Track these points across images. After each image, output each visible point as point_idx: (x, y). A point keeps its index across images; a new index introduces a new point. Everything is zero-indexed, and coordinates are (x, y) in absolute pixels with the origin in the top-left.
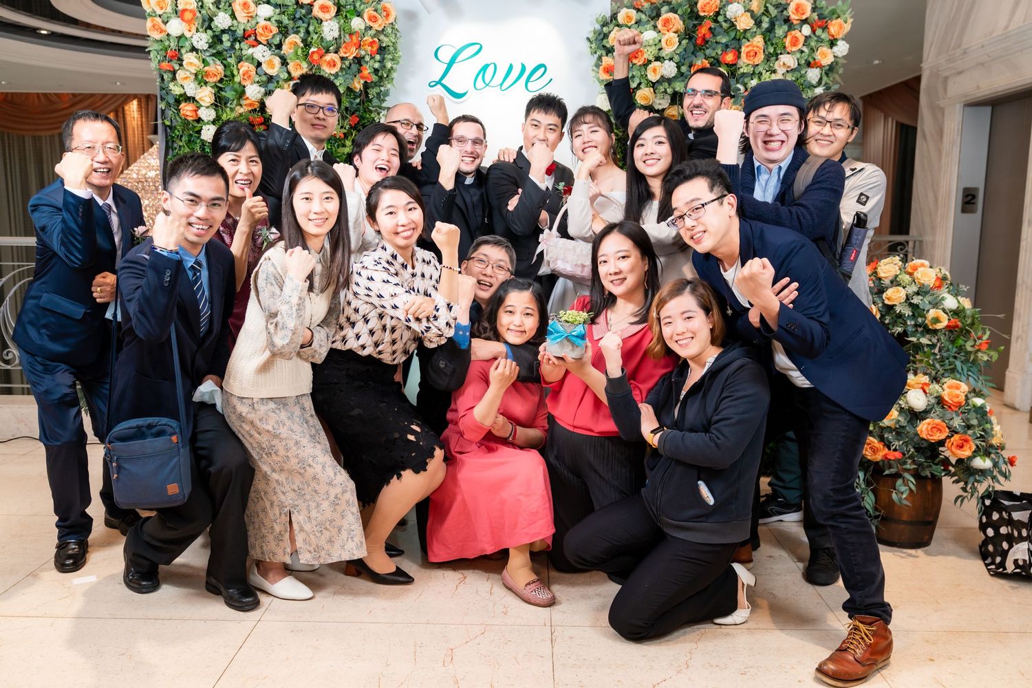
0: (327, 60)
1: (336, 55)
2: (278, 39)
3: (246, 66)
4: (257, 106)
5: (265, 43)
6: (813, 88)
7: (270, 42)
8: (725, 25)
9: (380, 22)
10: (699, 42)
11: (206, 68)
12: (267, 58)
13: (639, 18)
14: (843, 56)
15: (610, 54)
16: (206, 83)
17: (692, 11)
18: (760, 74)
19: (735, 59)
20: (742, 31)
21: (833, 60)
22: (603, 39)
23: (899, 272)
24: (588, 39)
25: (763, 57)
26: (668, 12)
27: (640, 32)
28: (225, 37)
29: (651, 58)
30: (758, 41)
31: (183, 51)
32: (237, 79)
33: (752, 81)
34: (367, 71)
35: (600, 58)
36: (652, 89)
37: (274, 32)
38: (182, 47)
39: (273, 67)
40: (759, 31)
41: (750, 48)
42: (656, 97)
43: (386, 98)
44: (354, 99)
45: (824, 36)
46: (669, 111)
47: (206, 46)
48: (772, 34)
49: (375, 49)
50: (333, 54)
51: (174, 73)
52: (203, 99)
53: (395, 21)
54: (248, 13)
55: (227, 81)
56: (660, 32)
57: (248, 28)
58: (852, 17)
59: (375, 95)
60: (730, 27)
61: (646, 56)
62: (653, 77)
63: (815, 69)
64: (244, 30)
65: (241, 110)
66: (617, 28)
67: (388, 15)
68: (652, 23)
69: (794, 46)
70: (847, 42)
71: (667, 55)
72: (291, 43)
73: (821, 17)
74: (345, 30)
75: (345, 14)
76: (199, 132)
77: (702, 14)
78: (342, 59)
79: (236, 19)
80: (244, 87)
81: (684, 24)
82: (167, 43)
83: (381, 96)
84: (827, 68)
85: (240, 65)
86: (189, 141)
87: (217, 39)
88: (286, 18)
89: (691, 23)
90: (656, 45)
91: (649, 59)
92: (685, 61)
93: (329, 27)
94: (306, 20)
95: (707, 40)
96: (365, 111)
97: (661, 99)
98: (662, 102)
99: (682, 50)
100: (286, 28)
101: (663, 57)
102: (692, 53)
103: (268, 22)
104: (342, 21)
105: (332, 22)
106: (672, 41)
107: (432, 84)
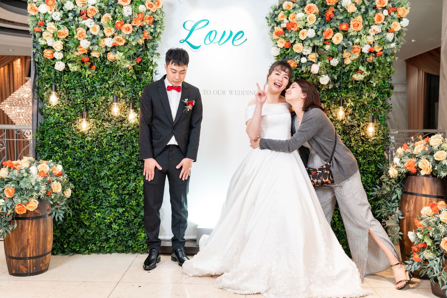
0: (125, 27)
1: (130, 24)
2: (99, 16)
3: (81, 30)
4: (86, 52)
5: (92, 18)
6: (390, 43)
7: (94, 17)
8: (341, 10)
9: (154, 7)
10: (327, 19)
11: (59, 31)
12: (92, 26)
13: (294, 6)
14: (406, 27)
15: (279, 25)
16: (59, 39)
17: (323, 3)
18: (361, 36)
19: (347, 28)
20: (350, 13)
21: (400, 28)
22: (274, 18)
23: (442, 142)
24: (266, 18)
25: (362, 26)
26: (310, 3)
27: (295, 13)
28: (70, 14)
29: (301, 27)
30: (360, 18)
31: (47, 21)
32: (76, 37)
33: (356, 40)
34: (147, 33)
35: (273, 27)
36: (302, 44)
37: (97, 12)
38: (46, 19)
39: (95, 30)
40: (359, 13)
41: (355, 22)
42: (304, 48)
43: (157, 48)
44: (139, 48)
45: (395, 16)
46: (311, 55)
47: (59, 19)
48: (367, 15)
49: (151, 20)
50: (128, 24)
51: (41, 33)
52: (57, 47)
53: (162, 7)
54: (83, 2)
55: (70, 38)
56: (306, 13)
57: (83, 10)
58: (409, 6)
59: (151, 46)
60: (344, 11)
61: (298, 26)
62: (302, 38)
63: (391, 33)
64: (81, 11)
65: (77, 54)
66: (283, 11)
67: (158, 4)
68: (302, 9)
69: (379, 21)
70: (408, 19)
71: (310, 26)
72: (106, 18)
73: (393, 6)
74: (135, 11)
75: (135, 3)
76: (54, 65)
77: (328, 4)
78: (133, 27)
79: (76, 5)
80: (79, 41)
81: (319, 9)
82: (38, 17)
83: (154, 47)
84: (397, 33)
85: (77, 29)
86: (48, 70)
87: (66, 15)
88: (104, 4)
89: (323, 9)
90: (304, 20)
91: (300, 28)
92: (320, 29)
93: (127, 10)
94: (114, 6)
95: (332, 18)
96: (145, 55)
97: (307, 49)
98: (307, 51)
99: (318, 23)
100: (103, 10)
101: (308, 27)
102: (324, 25)
103: (94, 7)
104: (134, 7)
105: (128, 7)
106: (313, 18)
107: (181, 41)
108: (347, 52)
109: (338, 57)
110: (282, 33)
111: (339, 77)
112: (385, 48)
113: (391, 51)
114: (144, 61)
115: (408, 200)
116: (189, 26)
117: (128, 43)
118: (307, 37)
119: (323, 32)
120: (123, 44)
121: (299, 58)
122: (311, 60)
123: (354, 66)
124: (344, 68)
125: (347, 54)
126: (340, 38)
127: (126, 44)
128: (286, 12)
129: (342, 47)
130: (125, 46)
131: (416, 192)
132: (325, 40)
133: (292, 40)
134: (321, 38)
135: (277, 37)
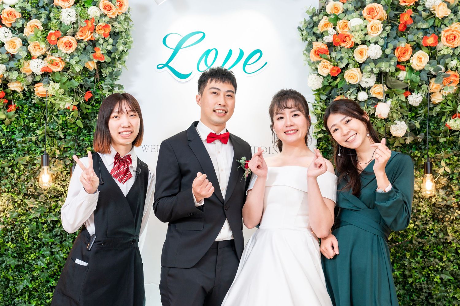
0: (64, 41)
1: (73, 38)
2: (21, 23)
5: (9, 26)
7: (14, 26)
8: (424, 14)
9: (114, 10)
10: (401, 28)
12: (10, 40)
13: (345, 8)
15: (320, 39)
17: (393, 3)
19: (436, 43)
22: (313, 27)
24: (299, 28)
26: (371, 3)
27: (347, 19)
30: (456, 27)
33: (452, 62)
34: (100, 52)
35: (310, 43)
36: (359, 69)
37: (18, 17)
39: (14, 46)
40: (455, 19)
41: (450, 33)
42: (363, 76)
43: (118, 77)
44: (89, 77)
46: (376, 88)
49: (107, 31)
50: (69, 37)
53: (128, 12)
56: (365, 19)
59: (108, 73)
60: (428, 16)
61: (353, 40)
62: (360, 59)
66: (326, 17)
67: (121, 6)
68: (358, 12)
71: (372, 39)
72: (32, 27)
74: (82, 16)
75: (83, 3)
77: (403, 4)
78: (79, 41)
81: (387, 13)
83: (113, 76)
88: (29, 5)
89: (393, 13)
90: (362, 30)
91: (357, 42)
92: (389, 45)
93: (67, 13)
94: (48, 8)
95: (408, 26)
96: (99, 89)
97: (368, 77)
98: (369, 81)
99: (386, 35)
100: (29, 14)
101: (369, 41)
102: (395, 38)
103: (13, 8)
104: (80, 9)
105: (70, 10)
106: (377, 27)
107: (160, 66)
108: (436, 82)
109: (421, 91)
110: (325, 52)
111: (422, 124)
114: (96, 97)
116: (172, 42)
117: (69, 68)
118: (369, 57)
119: (394, 49)
120: (59, 69)
121: (355, 93)
122: (374, 96)
123: (448, 105)
124: (431, 109)
125: (435, 86)
126: (423, 59)
127: (66, 70)
128: (333, 17)
129: (428, 74)
130: (65, 73)
132: (398, 63)
133: (342, 63)
134: (391, 59)
135: (317, 59)
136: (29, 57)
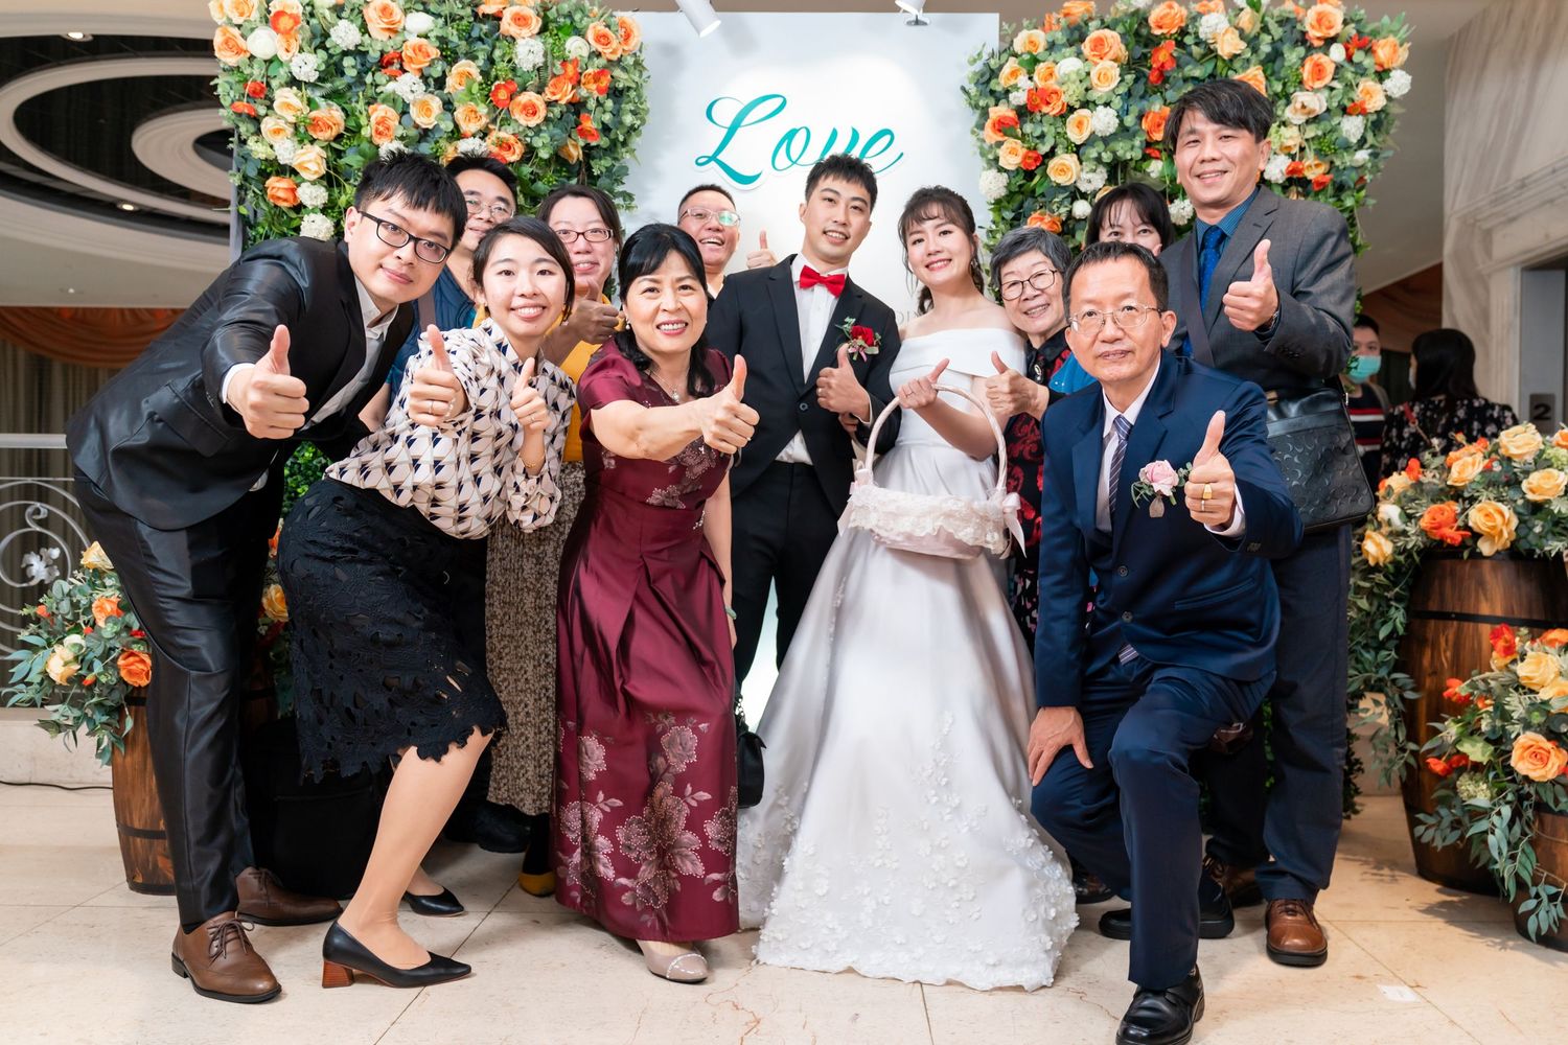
0: (523, 103)
1: (538, 96)
2: (439, 68)
3: (381, 111)
5: (418, 74)
6: (1351, 151)
7: (426, 73)
8: (1197, 51)
9: (615, 44)
10: (1153, 78)
11: (314, 114)
12: (419, 98)
13: (1050, 40)
14: (1402, 99)
15: (1002, 102)
16: (313, 141)
17: (1137, 34)
20: (1226, 58)
21: (1384, 102)
22: (989, 80)
23: (1542, 446)
24: (963, 88)
26: (1100, 29)
27: (1054, 62)
28: (348, 62)
29: (1074, 102)
30: (1254, 74)
31: (274, 83)
32: (365, 132)
34: (590, 124)
35: (984, 109)
36: (1075, 156)
37: (433, 57)
38: (273, 77)
39: (428, 113)
40: (1254, 59)
42: (1082, 170)
43: (623, 179)
45: (1368, 62)
47: (314, 77)
48: (1278, 63)
49: (605, 82)
50: (531, 94)
51: (256, 120)
52: (306, 165)
53: (640, 49)
54: (390, 24)
55: (348, 138)
56: (1087, 60)
57: (389, 49)
58: (1407, 39)
59: (604, 170)
60: (1204, 56)
61: (1065, 99)
62: (1077, 138)
63: (1354, 117)
64: (382, 53)
66: (1014, 58)
67: (627, 36)
68: (1074, 49)
69: (1318, 79)
70: (1409, 73)
71: (1100, 98)
72: (461, 75)
73: (1360, 33)
74: (555, 54)
75: (555, 31)
76: (297, 229)
77: (1158, 32)
78: (549, 104)
79: (369, 33)
80: (378, 147)
81: (1127, 49)
82: (247, 71)
83: (616, 175)
84: (1375, 117)
85: (371, 109)
87: (333, 69)
88: (455, 35)
89: (1139, 51)
90: (1080, 81)
91: (1071, 104)
92: (1131, 108)
93: (528, 48)
94: (490, 41)
95: (1166, 74)
97: (1091, 172)
98: (1093, 179)
99: (1126, 90)
100: (454, 51)
101: (1094, 102)
102: (1142, 97)
103: (424, 41)
104: (551, 41)
105: (532, 42)
106: (1109, 74)
107: (701, 161)
110: (1013, 124)
112: (1338, 163)
113: (1354, 176)
115: (1430, 635)
116: (725, 114)
117: (530, 155)
118: (1094, 133)
119: (1140, 117)
120: (515, 157)
121: (1066, 203)
127: (526, 158)
128: (1026, 58)
130: (525, 163)
131: (1458, 610)
132: (1148, 144)
133: (1044, 144)
134: (1134, 135)
135: (999, 137)
136: (456, 134)
